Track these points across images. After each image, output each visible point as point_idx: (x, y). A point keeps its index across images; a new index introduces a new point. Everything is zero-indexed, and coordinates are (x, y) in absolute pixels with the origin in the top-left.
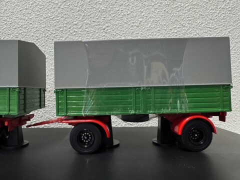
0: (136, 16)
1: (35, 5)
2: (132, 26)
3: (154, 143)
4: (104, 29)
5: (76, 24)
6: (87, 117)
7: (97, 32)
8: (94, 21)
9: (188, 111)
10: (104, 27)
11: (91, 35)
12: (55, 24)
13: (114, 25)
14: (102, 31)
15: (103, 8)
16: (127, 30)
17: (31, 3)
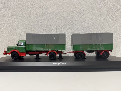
3: (95, 58)
4: (77, 26)
6: (81, 51)
8: (74, 24)
9: (103, 50)
11: (73, 28)
13: (80, 25)
15: (77, 19)
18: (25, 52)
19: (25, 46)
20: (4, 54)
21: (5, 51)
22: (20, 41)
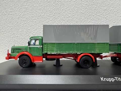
0: (119, 12)
1: (75, 7)
2: (118, 16)
4: (106, 18)
5: (93, 16)
7: (102, 19)
8: (101, 14)
10: (106, 17)
11: (100, 20)
12: (84, 16)
13: (110, 16)
14: (105, 18)
15: (105, 9)
16: (116, 18)
17: (74, 6)
18: (41, 55)
19: (41, 46)
20: (7, 58)
21: (9, 54)
22: (32, 37)
